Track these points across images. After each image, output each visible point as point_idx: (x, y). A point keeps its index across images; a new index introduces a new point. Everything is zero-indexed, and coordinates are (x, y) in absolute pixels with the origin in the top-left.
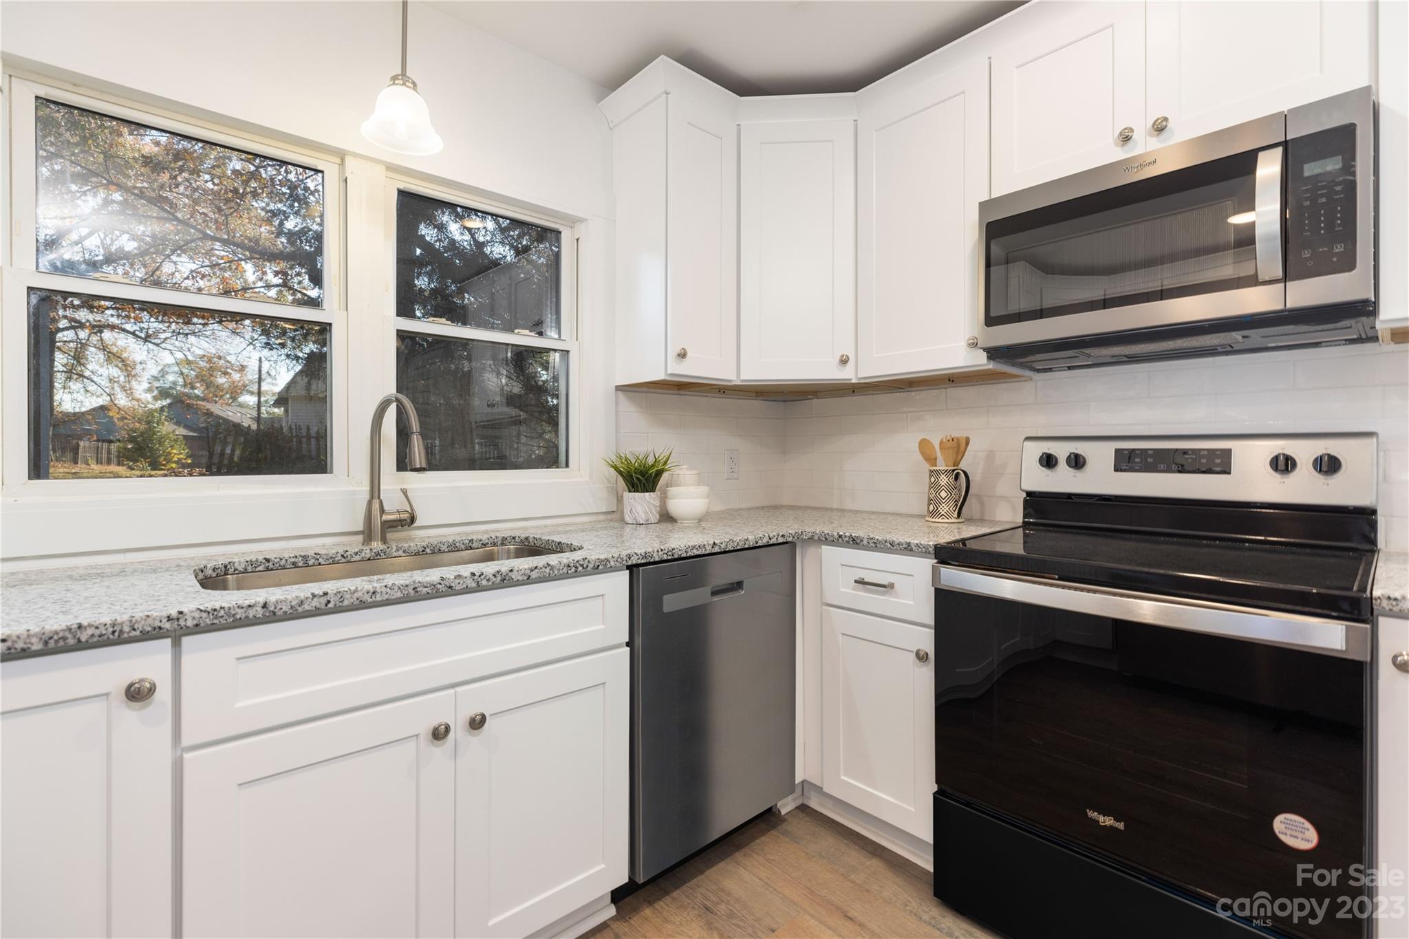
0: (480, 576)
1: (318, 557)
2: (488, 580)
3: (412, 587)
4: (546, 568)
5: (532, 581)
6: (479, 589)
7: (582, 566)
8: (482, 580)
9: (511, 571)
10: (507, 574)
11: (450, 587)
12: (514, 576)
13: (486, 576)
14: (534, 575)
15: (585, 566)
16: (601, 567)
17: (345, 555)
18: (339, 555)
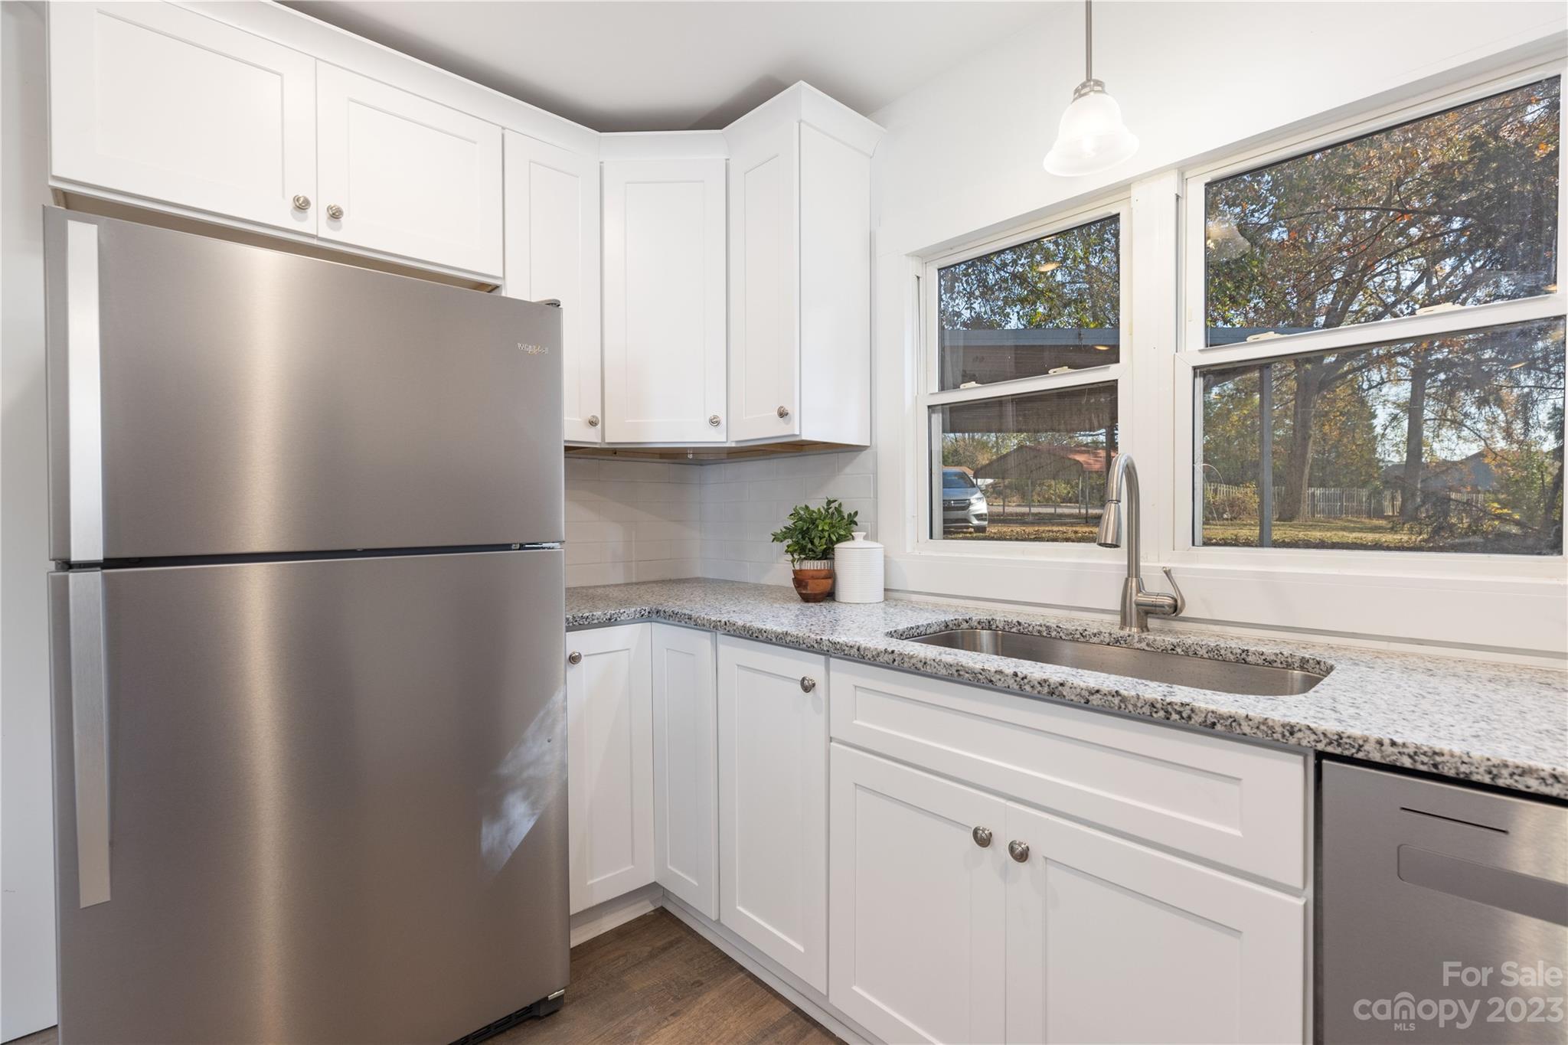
0: (1023, 679)
1: (1059, 630)
2: (1032, 687)
3: (956, 668)
4: (1113, 696)
5: (1091, 707)
6: (1021, 693)
7: (1180, 713)
8: (1025, 685)
9: (1062, 685)
10: (1057, 688)
11: (991, 681)
12: (1065, 691)
13: (1030, 681)
14: (1095, 700)
15: (1185, 715)
16: (1218, 727)
17: (1084, 634)
18: (1078, 632)
